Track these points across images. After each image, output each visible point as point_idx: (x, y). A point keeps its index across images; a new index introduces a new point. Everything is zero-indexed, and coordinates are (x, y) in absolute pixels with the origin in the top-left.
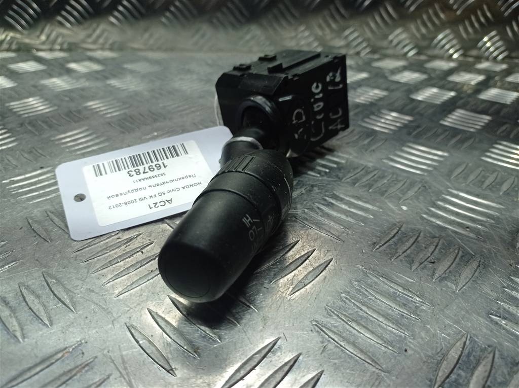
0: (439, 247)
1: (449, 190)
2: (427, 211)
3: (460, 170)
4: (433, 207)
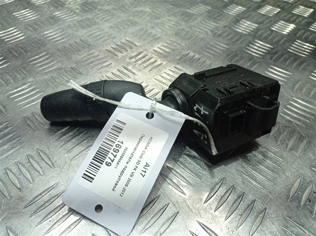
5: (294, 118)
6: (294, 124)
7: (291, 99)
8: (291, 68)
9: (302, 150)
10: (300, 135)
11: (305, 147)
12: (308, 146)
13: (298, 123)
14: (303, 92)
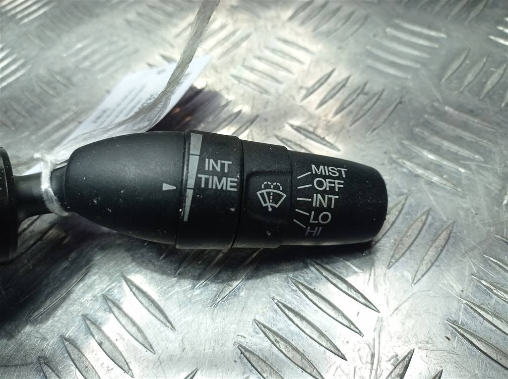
0: (403, 212)
1: (435, 104)
2: (400, 147)
3: (455, 66)
4: (408, 139)
5: (427, 166)
6: (422, 183)
7: (428, 109)
8: (447, 18)
9: (430, 264)
10: (433, 218)
11: (439, 255)
12: (448, 250)
13: (436, 179)
14: (466, 83)
